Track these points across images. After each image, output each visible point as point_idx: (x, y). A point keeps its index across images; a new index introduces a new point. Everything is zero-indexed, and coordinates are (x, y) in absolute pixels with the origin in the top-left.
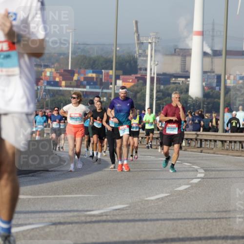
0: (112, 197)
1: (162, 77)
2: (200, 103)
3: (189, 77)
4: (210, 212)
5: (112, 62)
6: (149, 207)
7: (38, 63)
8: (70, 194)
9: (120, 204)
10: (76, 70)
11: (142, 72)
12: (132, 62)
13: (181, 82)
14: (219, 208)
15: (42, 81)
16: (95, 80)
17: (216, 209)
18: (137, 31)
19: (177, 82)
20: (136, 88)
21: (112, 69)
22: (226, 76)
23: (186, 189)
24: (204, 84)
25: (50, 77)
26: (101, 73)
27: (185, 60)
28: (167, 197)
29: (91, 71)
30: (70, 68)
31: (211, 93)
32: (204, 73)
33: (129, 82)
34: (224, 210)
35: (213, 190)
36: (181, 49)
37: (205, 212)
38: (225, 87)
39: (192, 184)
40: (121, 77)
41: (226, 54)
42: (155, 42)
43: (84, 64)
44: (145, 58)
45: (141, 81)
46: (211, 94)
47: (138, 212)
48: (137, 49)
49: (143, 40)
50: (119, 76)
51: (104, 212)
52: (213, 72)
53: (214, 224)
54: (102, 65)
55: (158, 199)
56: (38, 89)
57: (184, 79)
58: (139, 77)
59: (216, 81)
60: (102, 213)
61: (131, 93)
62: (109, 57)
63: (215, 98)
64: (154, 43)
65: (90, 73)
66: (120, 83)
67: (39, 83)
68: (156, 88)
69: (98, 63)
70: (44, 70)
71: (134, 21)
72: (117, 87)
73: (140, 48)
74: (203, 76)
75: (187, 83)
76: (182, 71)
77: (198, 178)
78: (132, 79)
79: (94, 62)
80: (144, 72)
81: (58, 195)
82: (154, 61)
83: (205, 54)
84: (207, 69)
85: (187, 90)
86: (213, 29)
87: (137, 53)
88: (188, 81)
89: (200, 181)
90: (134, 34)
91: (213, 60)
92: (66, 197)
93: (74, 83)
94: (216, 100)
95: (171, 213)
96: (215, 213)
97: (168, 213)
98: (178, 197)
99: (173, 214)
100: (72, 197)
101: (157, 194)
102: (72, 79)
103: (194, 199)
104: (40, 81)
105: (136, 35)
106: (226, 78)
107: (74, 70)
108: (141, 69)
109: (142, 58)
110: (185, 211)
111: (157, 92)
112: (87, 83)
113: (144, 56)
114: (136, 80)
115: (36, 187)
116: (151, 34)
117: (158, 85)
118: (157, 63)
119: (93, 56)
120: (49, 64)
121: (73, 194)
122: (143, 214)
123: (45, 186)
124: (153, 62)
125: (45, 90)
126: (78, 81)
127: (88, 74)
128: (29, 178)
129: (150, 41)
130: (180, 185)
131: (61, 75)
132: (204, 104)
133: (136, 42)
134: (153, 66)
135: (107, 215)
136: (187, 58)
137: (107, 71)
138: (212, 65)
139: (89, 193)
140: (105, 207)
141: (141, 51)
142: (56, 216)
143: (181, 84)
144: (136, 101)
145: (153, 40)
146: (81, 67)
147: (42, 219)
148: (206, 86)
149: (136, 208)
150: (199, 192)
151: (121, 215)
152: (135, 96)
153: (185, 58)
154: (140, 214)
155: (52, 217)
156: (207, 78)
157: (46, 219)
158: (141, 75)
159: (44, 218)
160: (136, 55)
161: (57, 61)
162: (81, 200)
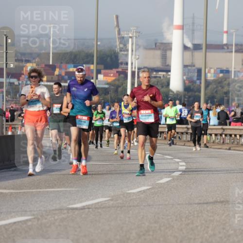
0: (94, 190)
2: (181, 97)
3: (170, 71)
4: (191, 204)
5: (93, 56)
6: (131, 200)
7: (20, 58)
8: (52, 188)
9: (102, 197)
10: (58, 65)
11: (123, 66)
12: (113, 56)
13: (162, 76)
14: (200, 200)
15: (23, 76)
17: (197, 201)
18: (118, 25)
19: (158, 76)
20: (117, 83)
21: (93, 64)
22: (207, 70)
23: (167, 182)
24: (185, 78)
27: (166, 54)
28: (148, 189)
29: (72, 65)
30: (51, 63)
32: (185, 66)
33: (110, 76)
34: (205, 202)
35: (194, 182)
36: (162, 43)
37: (186, 204)
38: (206, 80)
39: (173, 176)
40: (103, 71)
41: (206, 48)
42: (136, 37)
43: (65, 58)
44: (126, 53)
45: (122, 76)
46: (192, 88)
47: (120, 205)
48: (118, 43)
49: (124, 34)
50: (101, 70)
51: (87, 206)
52: (194, 66)
53: (196, 216)
54: (83, 60)
55: (140, 192)
56: (19, 84)
57: (164, 73)
58: (120, 71)
59: (196, 74)
60: (84, 206)
61: (113, 87)
62: (90, 51)
63: (195, 92)
64: (134, 38)
65: (71, 67)
66: (101, 77)
67: (21, 78)
69: (80, 58)
70: (25, 64)
71: (115, 16)
72: (98, 81)
73: (120, 43)
74: (183, 70)
75: (168, 77)
76: (162, 65)
77: (180, 171)
78: (114, 74)
79: (75, 56)
80: (125, 66)
81: (41, 189)
82: (135, 55)
83: (185, 48)
84: (188, 63)
85: (168, 84)
86: (193, 23)
87: (118, 47)
88: (170, 75)
89: (181, 174)
90: (115, 28)
91: (194, 53)
92: (48, 192)
93: (55, 78)
94: (197, 94)
95: (153, 205)
96: (196, 205)
97: (150, 206)
98: (159, 189)
99: (155, 206)
100: (54, 191)
101: (138, 187)
102: (54, 74)
103: (175, 192)
104: (21, 76)
105: (116, 30)
106: (207, 72)
107: (56, 65)
108: (122, 63)
109: (123, 53)
110: (167, 203)
112: (68, 77)
113: (124, 51)
114: (118, 74)
115: (18, 181)
116: (132, 29)
118: (137, 57)
119: (74, 51)
120: (30, 59)
121: (55, 188)
122: (125, 206)
123: (27, 180)
124: (134, 56)
126: (59, 75)
127: (69, 68)
128: (11, 172)
129: (130, 35)
130: (162, 178)
132: (185, 97)
133: (117, 36)
134: (133, 60)
135: (89, 208)
136: (168, 53)
137: (88, 65)
138: (193, 59)
139: (71, 187)
140: (87, 200)
141: (122, 46)
142: (38, 210)
143: (162, 78)
144: (117, 95)
145: (133, 34)
146: (62, 61)
147: (24, 213)
148: (186, 80)
149: (118, 200)
150: (181, 184)
151: (103, 208)
152: (116, 91)
153: (166, 52)
154: (121, 207)
155: (34, 211)
156: (188, 72)
157: (29, 213)
158: (122, 70)
159: (26, 211)
160: (116, 49)
161: (39, 56)
162: (63, 193)
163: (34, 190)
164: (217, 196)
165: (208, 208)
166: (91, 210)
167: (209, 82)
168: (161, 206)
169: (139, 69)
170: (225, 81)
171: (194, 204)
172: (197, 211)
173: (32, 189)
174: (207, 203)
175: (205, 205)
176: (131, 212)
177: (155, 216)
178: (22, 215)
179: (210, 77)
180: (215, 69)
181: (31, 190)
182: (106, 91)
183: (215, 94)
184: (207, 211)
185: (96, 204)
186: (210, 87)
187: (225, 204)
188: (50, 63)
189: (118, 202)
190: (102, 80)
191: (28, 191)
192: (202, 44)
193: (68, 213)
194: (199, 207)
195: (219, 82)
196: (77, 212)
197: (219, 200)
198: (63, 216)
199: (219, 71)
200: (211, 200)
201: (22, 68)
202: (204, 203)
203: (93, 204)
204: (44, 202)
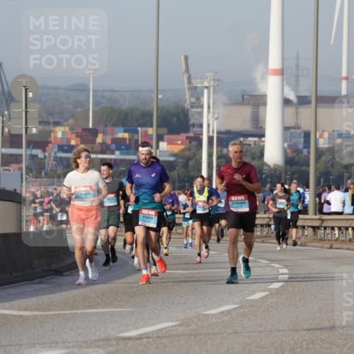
0: (156, 311)
1: (225, 136)
2: (281, 173)
3: (263, 136)
4: (297, 330)
5: (152, 116)
6: (209, 325)
7: (45, 120)
8: (95, 308)
9: (168, 321)
10: (100, 128)
11: (195, 129)
12: (181, 115)
13: (252, 143)
14: (311, 324)
15: (50, 145)
16: (128, 142)
17: (306, 327)
18: (187, 70)
19: (246, 142)
20: (187, 153)
21: (152, 126)
22: (318, 134)
23: (262, 298)
24: (286, 145)
25: (62, 139)
26: (137, 132)
27: (258, 112)
28: (235, 309)
29: (122, 129)
30: (91, 126)
31: (297, 158)
32: (286, 129)
33: (177, 144)
34: (319, 327)
35: (301, 299)
36: (252, 96)
37: (291, 330)
38: (317, 149)
39: (270, 290)
40: (166, 137)
41: (317, 102)
42: (214, 87)
43: (112, 119)
44: (199, 110)
45: (194, 143)
46: (296, 160)
47: (193, 332)
48: (188, 96)
49: (197, 83)
50: (163, 136)
51: (145, 334)
52: (299, 128)
54: (137, 121)
55: (223, 312)
56: (45, 157)
57: (256, 139)
58: (191, 137)
59: (302, 140)
60: (141, 335)
61: (181, 160)
62: (148, 109)
63: (302, 166)
64: (212, 88)
65: (120, 132)
66: (163, 145)
67: (47, 148)
68: (217, 152)
69: (132, 119)
70: (53, 129)
71: (183, 57)
72: (160, 151)
73: (191, 96)
74: (284, 134)
75: (262, 144)
76: (253, 128)
77: (281, 281)
78: (181, 140)
79: (126, 116)
80: (198, 129)
81: (77, 309)
82: (214, 113)
83: (287, 102)
84: (290, 123)
85: (262, 155)
86: (297, 66)
87: (188, 102)
88: (264, 142)
89: (282, 286)
90: (183, 74)
91: (299, 110)
92: (88, 313)
93: (99, 149)
94: (304, 168)
95: (241, 332)
96: (305, 332)
97: (237, 333)
98: (251, 309)
99: (244, 334)
100: (96, 312)
101: (220, 306)
102: (94, 142)
103: (274, 312)
104: (47, 146)
105: (186, 77)
106: (318, 136)
107: (98, 128)
108: (193, 125)
109: (195, 110)
110: (262, 329)
111: (218, 158)
112: (116, 146)
113: (197, 107)
114: (188, 141)
115: (45, 299)
116: (208, 75)
117: (219, 149)
118: (216, 116)
119: (124, 108)
120: (60, 120)
121: (99, 308)
122: (201, 334)
123: (57, 297)
124: (211, 115)
125: (56, 159)
126: (103, 144)
127: (117, 133)
128: (34, 285)
129: (206, 84)
130: (254, 292)
131: (78, 135)
132: (286, 174)
133: (186, 86)
134: (210, 122)
135: (148, 338)
136: (261, 109)
137: (144, 129)
138: (297, 118)
139: (122, 306)
140: (146, 325)
141: (193, 100)
142: (74, 340)
143: (252, 146)
144: (188, 172)
145: (210, 83)
146: (107, 123)
148: (288, 148)
149: (190, 325)
150: (282, 301)
151: (169, 337)
152: (186, 165)
153: (258, 108)
154: (195, 336)
155: (69, 342)
156: (290, 137)
157: (60, 345)
158: (195, 134)
159: (57, 343)
160: (186, 105)
161: (73, 116)
162: (110, 316)
165: (323, 337)
166: (151, 340)
167: (322, 151)
168: (253, 334)
169: (219, 133)
171: (302, 330)
172: (306, 340)
173: (66, 310)
174: (321, 329)
176: (209, 342)
177: (245, 348)
179: (323, 143)
180: (330, 131)
182: (172, 165)
183: (331, 169)
184: (322, 340)
185: (158, 330)
186: (323, 158)
188: (89, 125)
189: (191, 327)
190: (165, 150)
191: (59, 312)
192: (311, 97)
193: (118, 344)
194: (310, 335)
196: (130, 344)
198: (111, 349)
201: (49, 133)
203: (153, 332)
204: (83, 328)
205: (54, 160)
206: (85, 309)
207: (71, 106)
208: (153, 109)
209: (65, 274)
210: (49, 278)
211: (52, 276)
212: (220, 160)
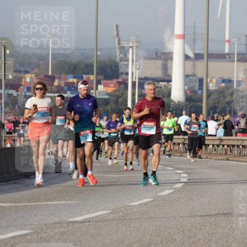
0: (95, 203)
1: (144, 81)
2: (183, 107)
3: (171, 81)
4: (193, 216)
5: (93, 67)
6: (132, 213)
7: (18, 69)
8: (53, 201)
9: (103, 210)
10: (57, 75)
11: (123, 76)
12: (113, 67)
13: (163, 86)
14: (203, 212)
15: (22, 87)
16: (76, 85)
17: (199, 214)
18: (118, 35)
19: (158, 86)
20: (117, 93)
21: (93, 74)
23: (169, 194)
24: (186, 88)
25: (30, 83)
26: (82, 78)
27: (167, 64)
28: (150, 202)
29: (72, 76)
30: (50, 74)
31: (194, 97)
32: (186, 76)
33: (111, 87)
34: (208, 214)
35: (196, 194)
36: (163, 53)
37: (189, 217)
38: (208, 90)
39: (175, 188)
40: (103, 82)
41: (208, 58)
42: (136, 47)
43: (65, 69)
44: (126, 63)
45: (122, 86)
47: (121, 218)
48: (118, 53)
49: (124, 44)
50: (101, 81)
51: (87, 219)
52: (195, 76)
53: (198, 228)
54: (83, 70)
55: (142, 204)
56: (18, 95)
57: (165, 83)
58: (120, 82)
59: (197, 84)
60: (84, 220)
61: (113, 98)
62: (90, 62)
63: (197, 102)
64: (135, 48)
65: (71, 78)
66: (101, 87)
67: (20, 89)
68: (138, 92)
69: (79, 69)
70: (24, 75)
71: (115, 26)
72: (98, 92)
73: (121, 53)
74: (185, 80)
75: (169, 87)
76: (164, 75)
77: (182, 183)
78: (114, 84)
79: (75, 66)
80: (125, 76)
81: (40, 202)
82: (136, 65)
83: (187, 57)
84: (189, 72)
85: (169, 94)
86: (195, 33)
87: (118, 57)
88: (171, 85)
89: (183, 186)
90: (115, 38)
91: (195, 63)
92: (48, 204)
93: (55, 89)
94: (198, 104)
95: (154, 218)
96: (199, 218)
97: (150, 218)
98: (161, 202)
99: (157, 219)
100: (53, 204)
101: (140, 199)
102: (53, 85)
103: (177, 204)
104: (19, 87)
105: (117, 39)
106: (208, 81)
107: (55, 75)
108: (122, 74)
109: (123, 63)
110: (169, 215)
111: (139, 96)
112: (68, 88)
113: (124, 61)
114: (118, 85)
116: (132, 38)
117: (140, 90)
118: (138, 67)
119: (73, 61)
120: (29, 70)
121: (55, 201)
122: (126, 219)
123: (26, 193)
124: (134, 67)
126: (59, 86)
127: (69, 79)
128: (10, 185)
129: (131, 45)
130: (163, 190)
132: (187, 108)
133: (117, 46)
134: (133, 71)
135: (89, 222)
136: (169, 62)
137: (88, 76)
138: (194, 69)
139: (71, 200)
140: (88, 213)
141: (122, 56)
142: (38, 223)
143: (163, 88)
144: (118, 106)
145: (134, 44)
146: (61, 72)
147: (23, 226)
148: (188, 90)
150: (183, 196)
151: (104, 221)
152: (117, 101)
153: (167, 62)
154: (122, 220)
155: (34, 225)
156: (189, 82)
157: (28, 227)
158: (123, 80)
159: (25, 225)
160: (117, 59)
161: (37, 67)
162: (63, 206)
163: (33, 204)
164: (220, 208)
165: (211, 221)
166: (91, 223)
167: (211, 92)
168: (162, 219)
169: (140, 79)
170: (227, 90)
171: (196, 216)
172: (199, 224)
173: (33, 202)
174: (209, 216)
175: (208, 218)
176: (132, 225)
177: (156, 229)
178: (21, 229)
179: (212, 86)
180: (217, 78)
181: (31, 204)
182: (106, 102)
183: (217, 105)
184: (210, 223)
185: (96, 216)
186: (212, 97)
187: (228, 217)
188: (49, 73)
189: (119, 214)
190: (102, 91)
191: (28, 204)
192: (204, 54)
193: (68, 226)
194: (202, 220)
195: (221, 92)
196: (77, 226)
197: (221, 213)
198: (64, 229)
199: (221, 81)
200: (214, 213)
201: (21, 79)
202: (206, 216)
203: (93, 217)
204: (44, 215)
205: (24, 98)
206: (45, 202)
207: (36, 60)
208: (94, 62)
209: (31, 177)
210: (20, 180)
211: (23, 179)
212: (140, 98)
